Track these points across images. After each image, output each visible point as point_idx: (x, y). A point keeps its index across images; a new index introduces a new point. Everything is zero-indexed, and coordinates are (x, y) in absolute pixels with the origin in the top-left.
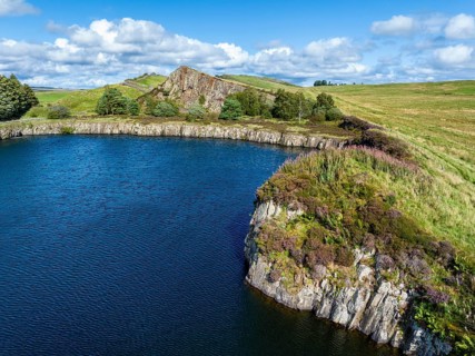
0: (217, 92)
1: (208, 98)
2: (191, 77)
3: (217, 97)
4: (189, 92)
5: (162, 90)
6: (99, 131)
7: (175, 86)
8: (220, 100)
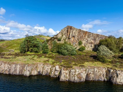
0: (89, 39)
1: (84, 42)
2: (74, 31)
3: (89, 42)
4: (72, 39)
5: (56, 38)
6: (18, 73)
7: (64, 36)
8: (91, 43)
